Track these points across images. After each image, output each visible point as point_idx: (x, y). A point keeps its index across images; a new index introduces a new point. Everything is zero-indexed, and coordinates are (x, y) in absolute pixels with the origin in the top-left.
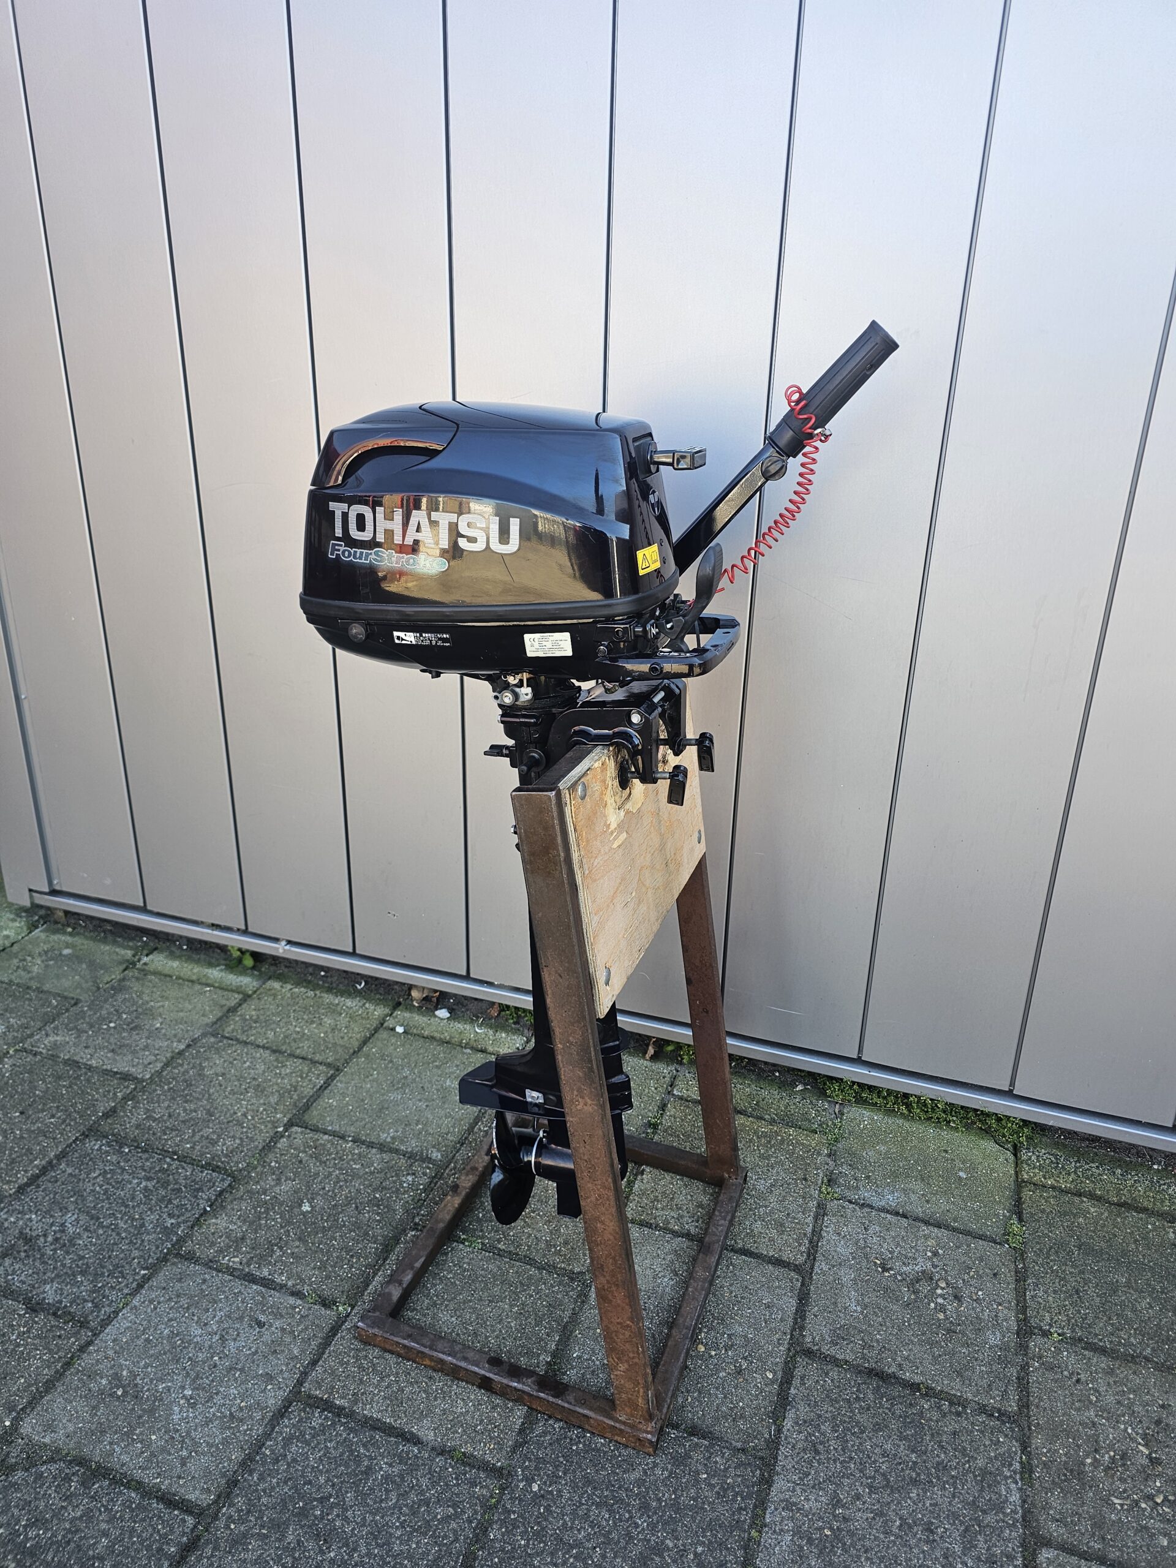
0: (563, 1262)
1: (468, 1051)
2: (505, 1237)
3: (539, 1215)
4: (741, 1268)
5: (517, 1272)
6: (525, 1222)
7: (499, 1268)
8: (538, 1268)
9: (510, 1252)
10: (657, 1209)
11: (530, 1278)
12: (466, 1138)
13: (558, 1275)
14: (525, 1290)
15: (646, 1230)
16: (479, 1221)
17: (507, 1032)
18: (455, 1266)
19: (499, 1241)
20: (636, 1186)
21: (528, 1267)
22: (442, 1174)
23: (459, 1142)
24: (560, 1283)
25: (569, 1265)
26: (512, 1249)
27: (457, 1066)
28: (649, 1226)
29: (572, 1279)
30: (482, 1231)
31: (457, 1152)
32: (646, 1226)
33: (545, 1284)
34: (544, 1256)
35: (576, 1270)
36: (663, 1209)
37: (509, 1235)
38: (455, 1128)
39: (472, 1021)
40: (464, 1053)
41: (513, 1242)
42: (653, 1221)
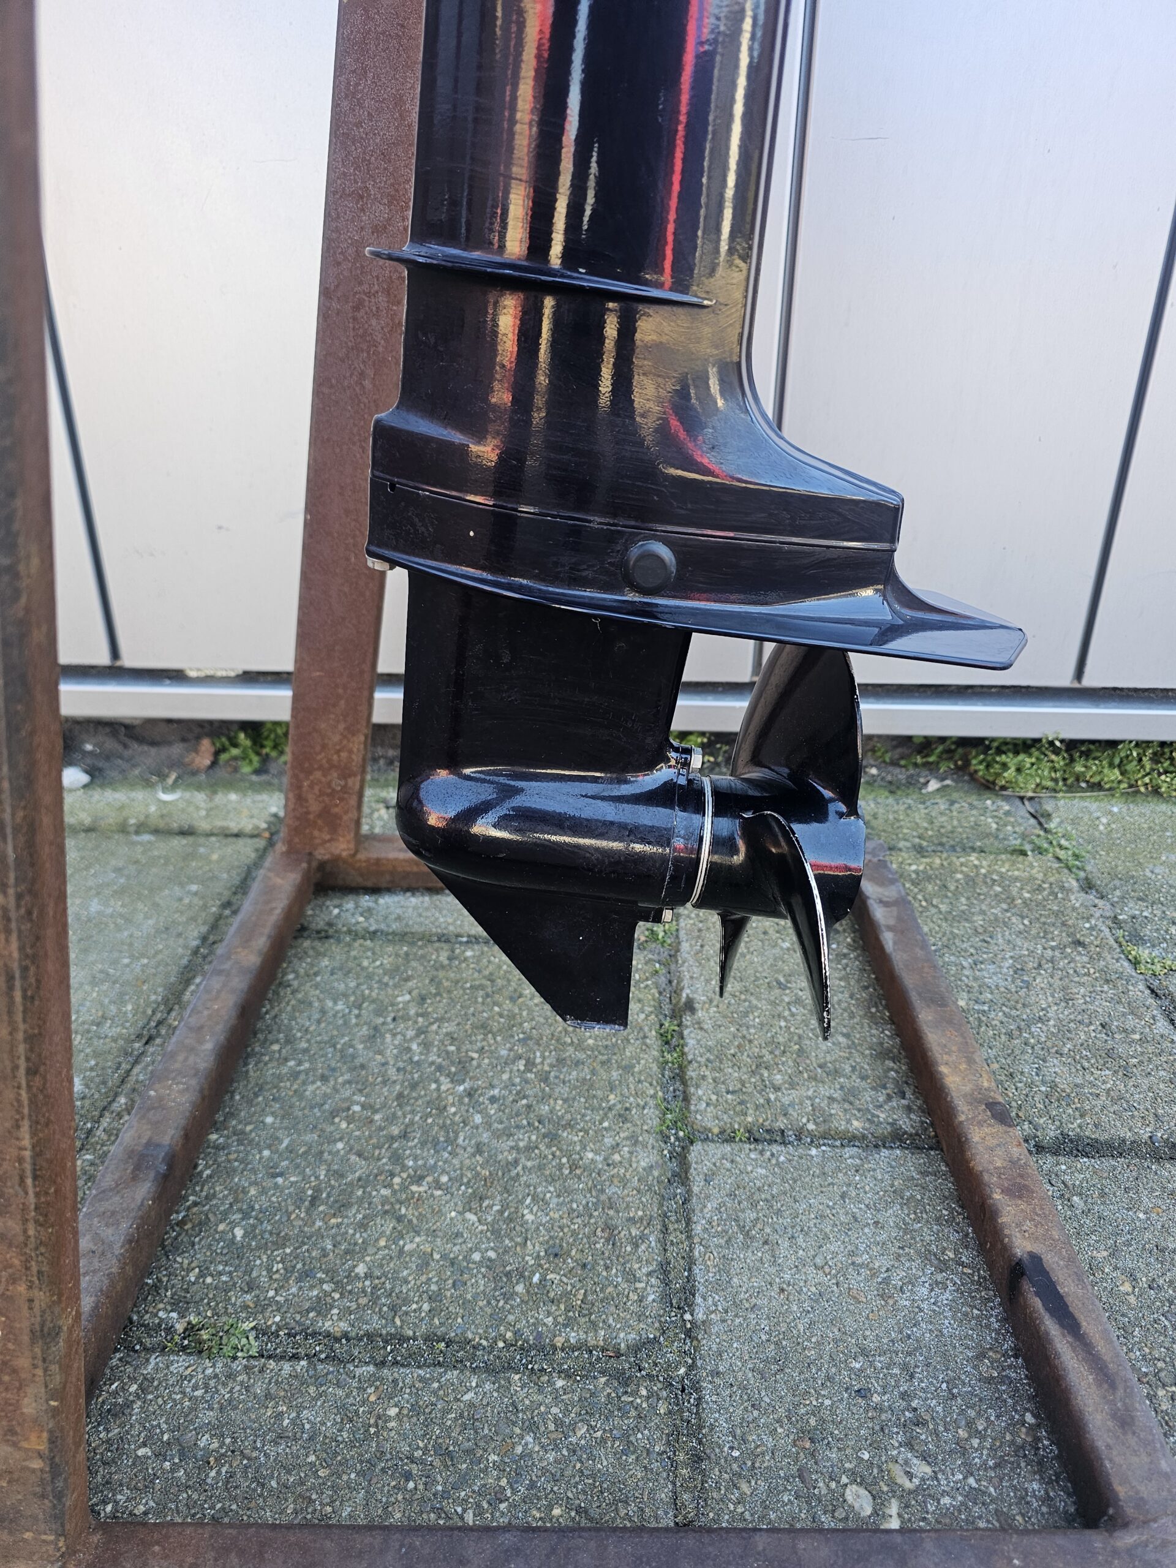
0: (569, 1323)
1: (146, 837)
2: (339, 1286)
3: (438, 1185)
4: (1103, 1195)
5: (416, 1410)
6: (399, 1219)
7: (348, 1416)
8: (490, 1370)
9: (370, 1336)
10: (777, 1089)
11: (470, 1418)
12: (160, 1023)
13: (568, 1375)
14: (464, 1480)
15: (781, 1152)
16: (236, 1252)
17: (243, 791)
18: (159, 1455)
19: (321, 1307)
20: (691, 1042)
21: (452, 1375)
22: (90, 1132)
23: (139, 1036)
24: (588, 1409)
25: (594, 1325)
26: (375, 1323)
27: (118, 870)
28: (778, 1137)
29: (623, 1380)
30: (250, 1287)
31: (136, 1062)
32: (771, 1142)
33: (532, 1427)
34: (497, 1318)
35: (625, 1338)
36: (793, 1086)
37: (351, 1277)
38: (124, 1003)
39: (148, 784)
40: (134, 844)
41: (375, 1299)
42: (782, 1123)
